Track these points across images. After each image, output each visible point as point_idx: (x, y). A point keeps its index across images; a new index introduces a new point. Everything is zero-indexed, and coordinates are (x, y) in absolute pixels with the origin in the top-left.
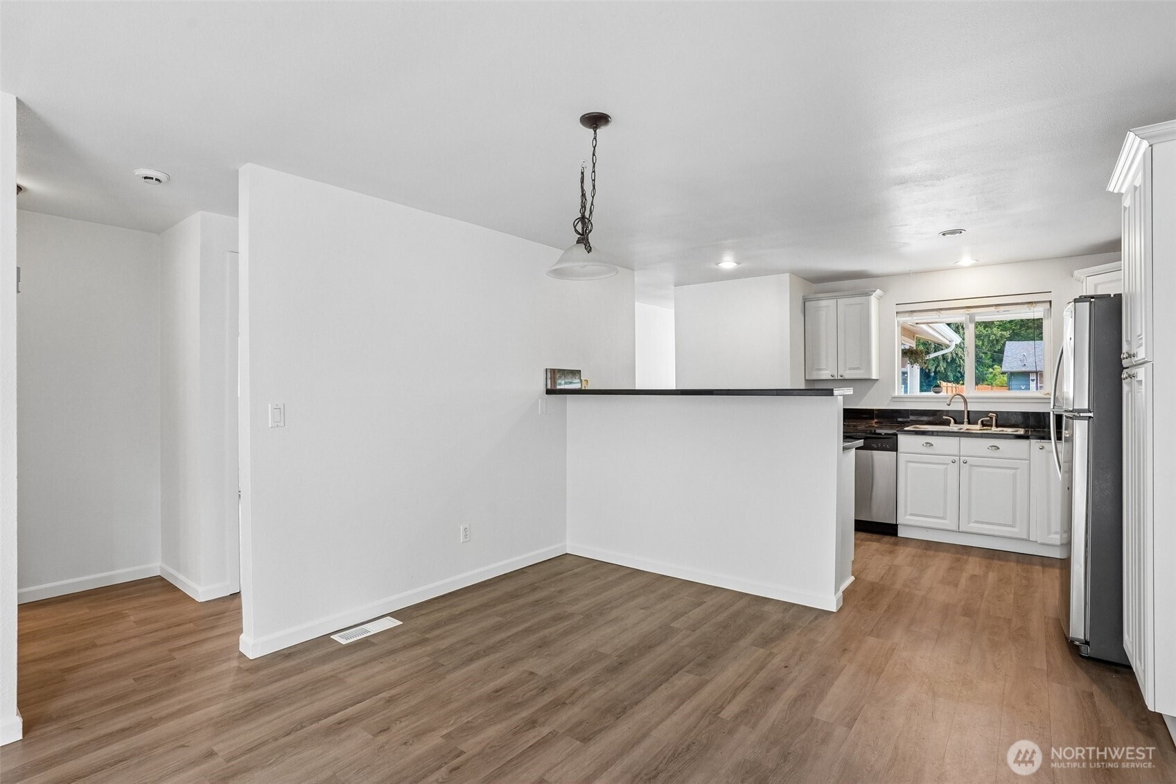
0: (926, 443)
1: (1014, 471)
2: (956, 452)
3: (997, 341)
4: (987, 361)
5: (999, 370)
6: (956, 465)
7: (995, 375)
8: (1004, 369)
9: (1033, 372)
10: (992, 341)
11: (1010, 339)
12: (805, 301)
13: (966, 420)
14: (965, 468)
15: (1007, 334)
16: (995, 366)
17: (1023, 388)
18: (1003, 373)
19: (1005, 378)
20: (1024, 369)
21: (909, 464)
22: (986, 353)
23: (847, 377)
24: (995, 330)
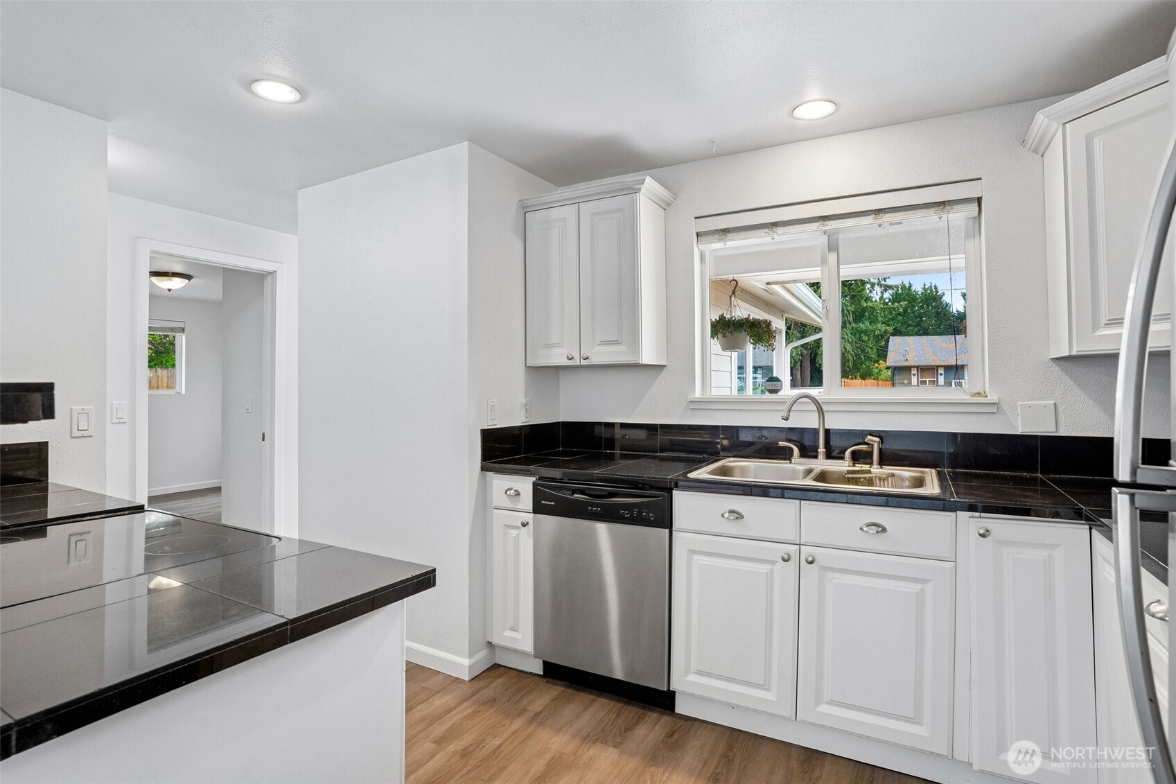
0: (731, 512)
1: (919, 586)
2: (792, 537)
3: (882, 336)
4: (873, 356)
5: (884, 365)
6: (792, 565)
7: (880, 370)
8: (888, 364)
9: (915, 367)
10: (877, 336)
11: (894, 334)
12: (525, 210)
13: (822, 450)
14: (809, 572)
15: (890, 329)
16: (880, 362)
17: (906, 382)
18: (888, 368)
19: (889, 373)
20: (906, 364)
21: (696, 557)
22: (872, 348)
23: (595, 360)
24: (879, 326)
